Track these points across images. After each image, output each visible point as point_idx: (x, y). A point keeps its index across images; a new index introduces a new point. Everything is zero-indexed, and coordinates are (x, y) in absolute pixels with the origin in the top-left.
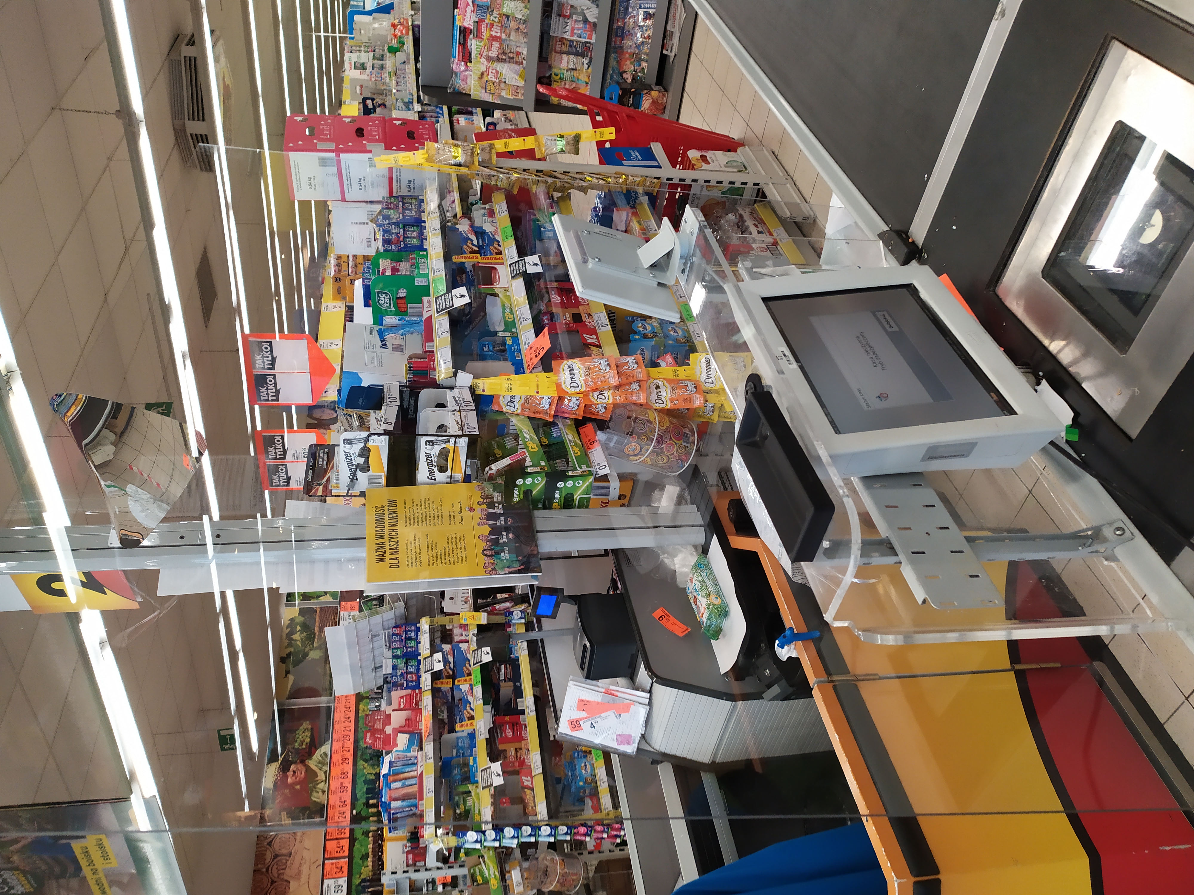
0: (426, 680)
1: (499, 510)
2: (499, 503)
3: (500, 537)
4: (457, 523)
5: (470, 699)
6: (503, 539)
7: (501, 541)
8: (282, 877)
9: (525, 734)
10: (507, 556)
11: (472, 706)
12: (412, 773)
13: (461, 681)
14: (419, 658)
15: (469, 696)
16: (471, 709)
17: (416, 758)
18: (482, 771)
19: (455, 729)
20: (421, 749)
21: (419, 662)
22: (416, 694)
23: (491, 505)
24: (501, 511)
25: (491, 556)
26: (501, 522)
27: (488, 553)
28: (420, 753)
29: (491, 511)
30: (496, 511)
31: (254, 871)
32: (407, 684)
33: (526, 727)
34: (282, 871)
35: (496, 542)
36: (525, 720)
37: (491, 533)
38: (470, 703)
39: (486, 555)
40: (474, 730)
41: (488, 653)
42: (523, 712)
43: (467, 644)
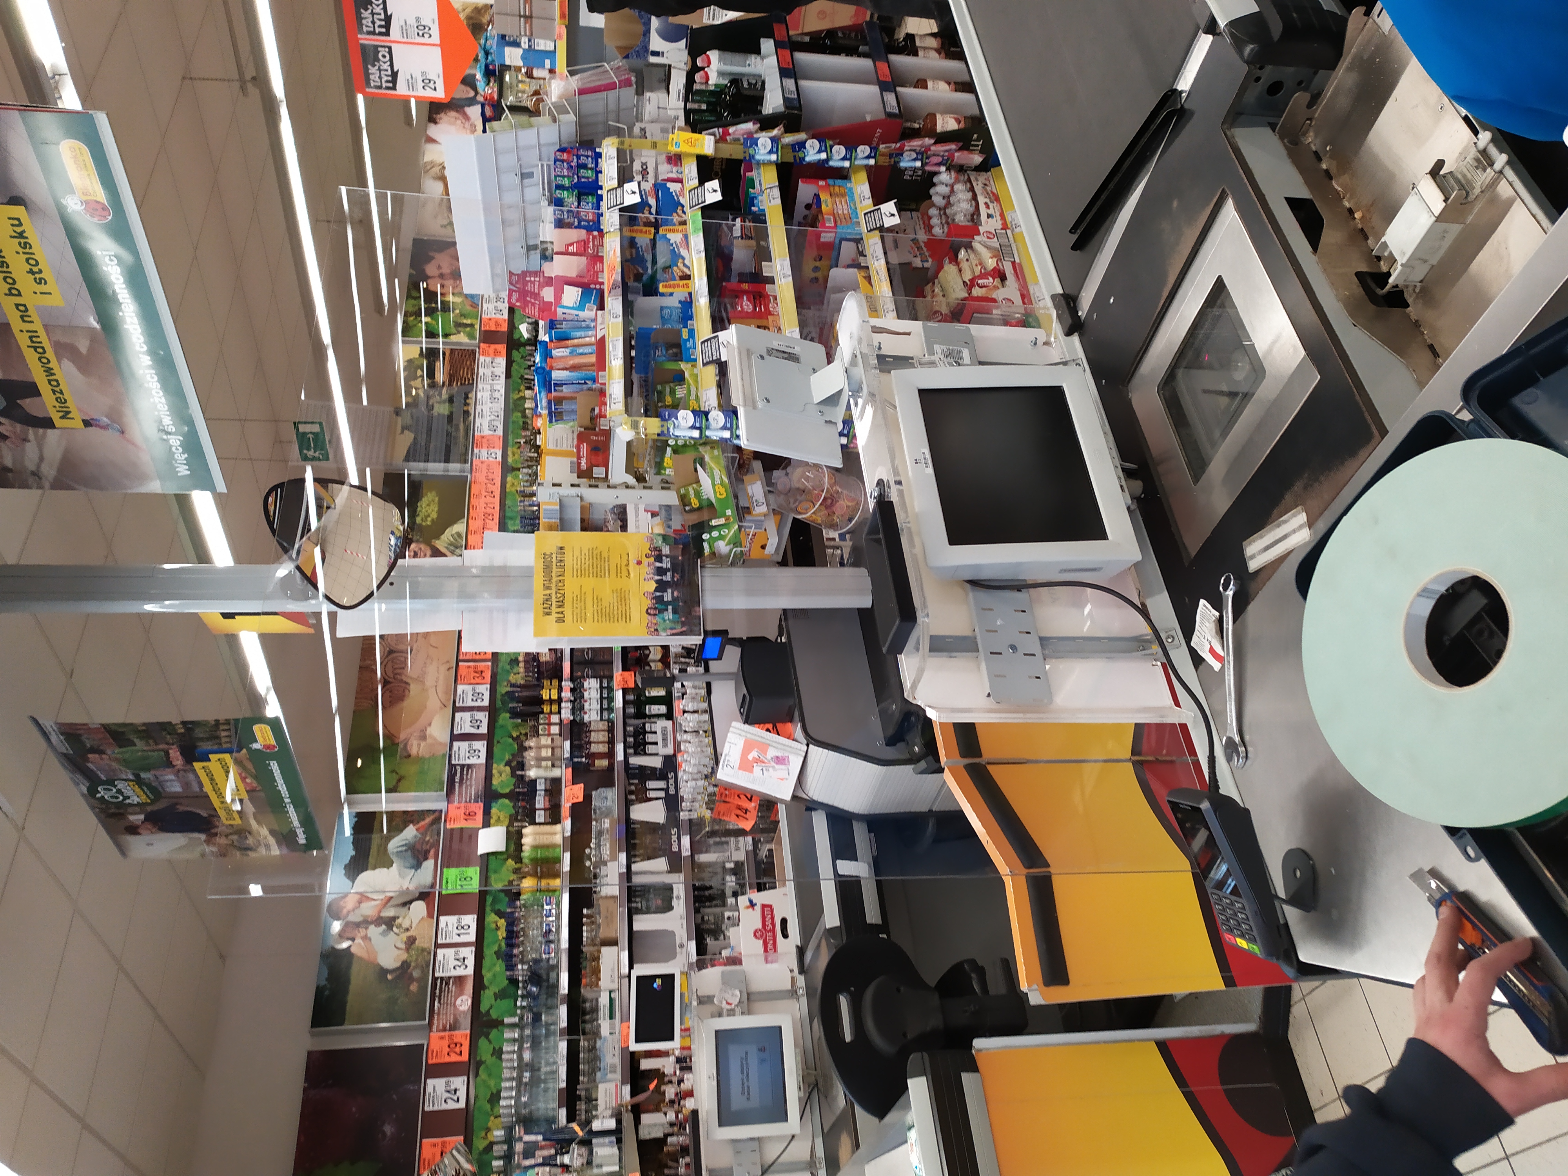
0: (611, 220)
1: (666, 564)
2: (667, 556)
3: (665, 594)
4: (624, 577)
5: (684, 252)
6: (668, 596)
7: (665, 599)
8: (399, 677)
9: (774, 308)
10: (671, 617)
11: (686, 262)
12: (587, 339)
13: (670, 230)
14: (599, 192)
15: (681, 250)
16: (685, 265)
17: (595, 320)
18: (703, 343)
19: (657, 289)
20: (601, 307)
21: (600, 198)
22: (594, 237)
23: (659, 558)
24: (669, 566)
25: (655, 615)
26: (668, 577)
27: (652, 612)
28: (599, 313)
29: (658, 564)
30: (664, 565)
31: (360, 667)
32: (579, 223)
33: (775, 298)
34: (399, 671)
35: (659, 600)
36: (774, 290)
37: (656, 590)
38: (684, 259)
39: (650, 614)
40: (690, 294)
41: (715, 191)
42: (771, 280)
43: (680, 185)
